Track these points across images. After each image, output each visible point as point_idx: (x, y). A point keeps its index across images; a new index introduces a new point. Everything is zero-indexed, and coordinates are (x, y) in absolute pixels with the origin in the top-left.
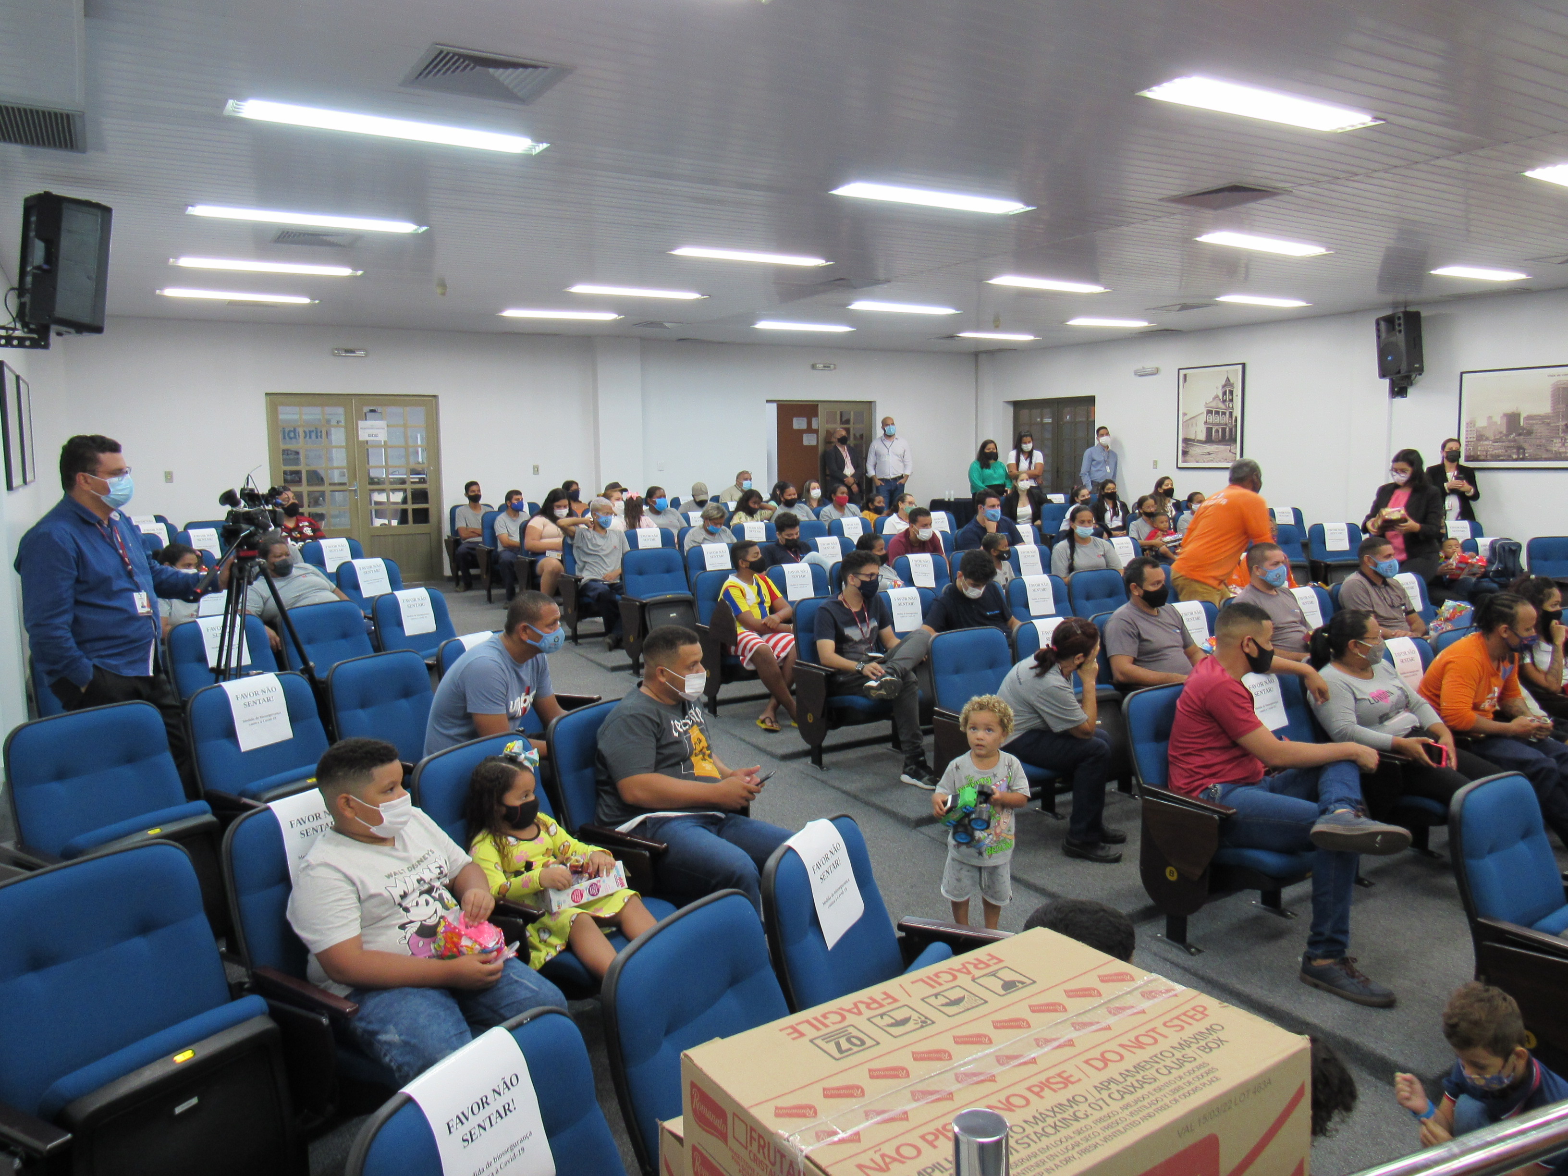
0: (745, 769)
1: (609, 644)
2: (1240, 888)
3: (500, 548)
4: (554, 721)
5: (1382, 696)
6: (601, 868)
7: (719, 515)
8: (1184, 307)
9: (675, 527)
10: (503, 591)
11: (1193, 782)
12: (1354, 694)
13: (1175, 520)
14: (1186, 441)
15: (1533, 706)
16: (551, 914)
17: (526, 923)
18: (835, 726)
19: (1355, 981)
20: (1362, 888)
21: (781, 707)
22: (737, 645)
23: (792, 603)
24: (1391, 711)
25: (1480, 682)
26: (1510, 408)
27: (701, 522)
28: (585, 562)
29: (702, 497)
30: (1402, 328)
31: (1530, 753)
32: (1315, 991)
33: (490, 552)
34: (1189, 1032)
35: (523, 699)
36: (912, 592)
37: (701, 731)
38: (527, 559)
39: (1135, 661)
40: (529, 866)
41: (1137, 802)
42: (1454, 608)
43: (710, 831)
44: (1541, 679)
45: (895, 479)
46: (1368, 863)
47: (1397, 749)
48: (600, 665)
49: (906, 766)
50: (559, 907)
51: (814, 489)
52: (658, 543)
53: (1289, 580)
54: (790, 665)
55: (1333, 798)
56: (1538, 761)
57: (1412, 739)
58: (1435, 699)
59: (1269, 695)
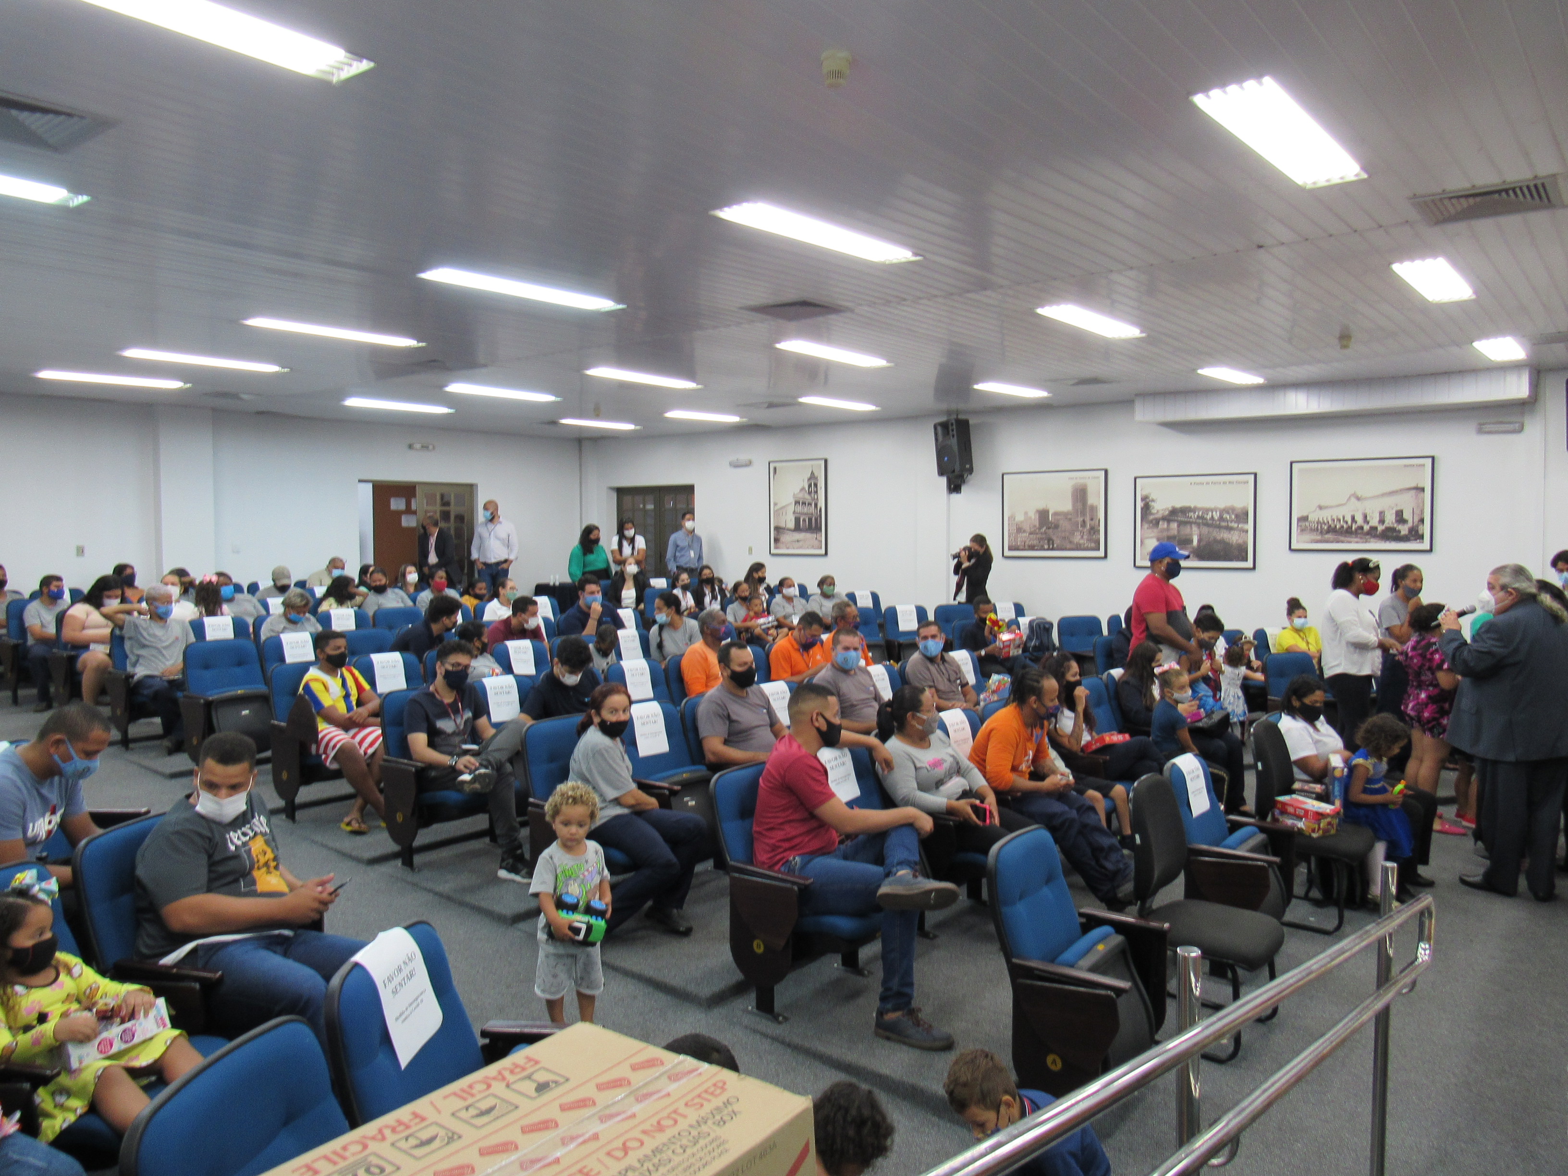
0: (317, 879)
1: (168, 747)
2: (822, 953)
3: (30, 641)
4: (83, 843)
5: (937, 764)
6: (136, 1009)
7: (303, 603)
8: (771, 405)
9: (250, 615)
10: (34, 691)
11: (776, 855)
12: (914, 763)
13: (769, 603)
14: (777, 529)
15: (1060, 764)
16: (70, 1071)
17: (35, 1088)
18: (427, 823)
19: (920, 1029)
20: (928, 941)
21: (369, 806)
22: (318, 743)
23: (380, 695)
24: (945, 777)
25: (1017, 746)
26: (1041, 506)
27: (281, 610)
28: (138, 656)
29: (285, 582)
30: (955, 432)
31: (1057, 807)
32: (887, 1044)
33: (16, 647)
34: (708, 1107)
35: (47, 820)
36: (509, 680)
37: (267, 842)
38: (65, 654)
39: (726, 742)
40: (43, 1018)
41: (726, 881)
42: (1000, 682)
43: (275, 952)
44: (1065, 741)
45: (498, 564)
46: (932, 918)
47: (951, 812)
48: (156, 772)
49: (503, 860)
50: (81, 1062)
51: (410, 573)
52: (229, 634)
53: (866, 658)
54: (378, 761)
55: (895, 861)
56: (1062, 814)
57: (963, 802)
58: (981, 764)
59: (842, 769)
